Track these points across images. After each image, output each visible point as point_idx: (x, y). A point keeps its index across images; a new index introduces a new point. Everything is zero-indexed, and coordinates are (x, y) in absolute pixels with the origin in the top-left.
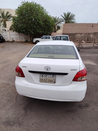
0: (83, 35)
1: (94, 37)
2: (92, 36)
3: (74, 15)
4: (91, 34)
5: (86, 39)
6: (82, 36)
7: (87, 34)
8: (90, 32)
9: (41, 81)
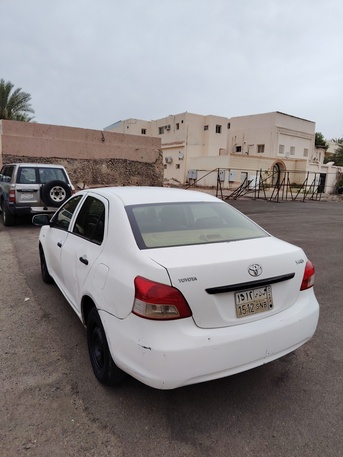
0: (77, 165)
1: (112, 173)
2: (104, 168)
3: (26, 97)
4: (101, 162)
5: (89, 177)
6: (75, 167)
7: (88, 161)
8: (97, 157)
9: (242, 312)
